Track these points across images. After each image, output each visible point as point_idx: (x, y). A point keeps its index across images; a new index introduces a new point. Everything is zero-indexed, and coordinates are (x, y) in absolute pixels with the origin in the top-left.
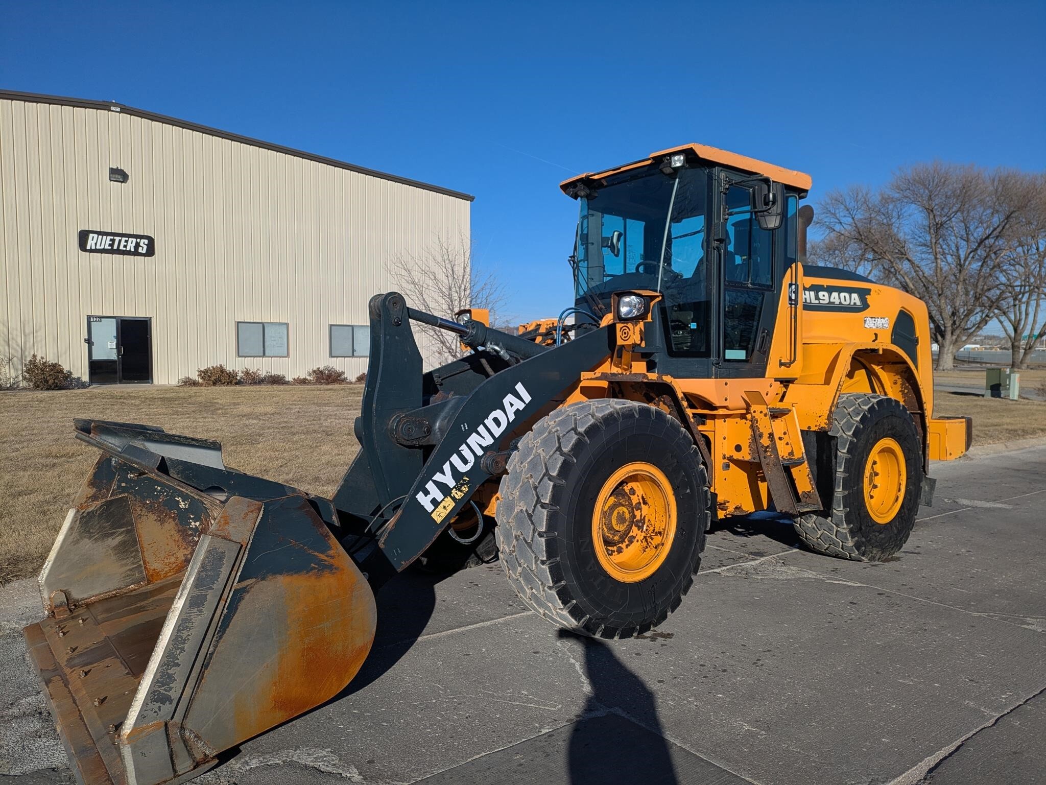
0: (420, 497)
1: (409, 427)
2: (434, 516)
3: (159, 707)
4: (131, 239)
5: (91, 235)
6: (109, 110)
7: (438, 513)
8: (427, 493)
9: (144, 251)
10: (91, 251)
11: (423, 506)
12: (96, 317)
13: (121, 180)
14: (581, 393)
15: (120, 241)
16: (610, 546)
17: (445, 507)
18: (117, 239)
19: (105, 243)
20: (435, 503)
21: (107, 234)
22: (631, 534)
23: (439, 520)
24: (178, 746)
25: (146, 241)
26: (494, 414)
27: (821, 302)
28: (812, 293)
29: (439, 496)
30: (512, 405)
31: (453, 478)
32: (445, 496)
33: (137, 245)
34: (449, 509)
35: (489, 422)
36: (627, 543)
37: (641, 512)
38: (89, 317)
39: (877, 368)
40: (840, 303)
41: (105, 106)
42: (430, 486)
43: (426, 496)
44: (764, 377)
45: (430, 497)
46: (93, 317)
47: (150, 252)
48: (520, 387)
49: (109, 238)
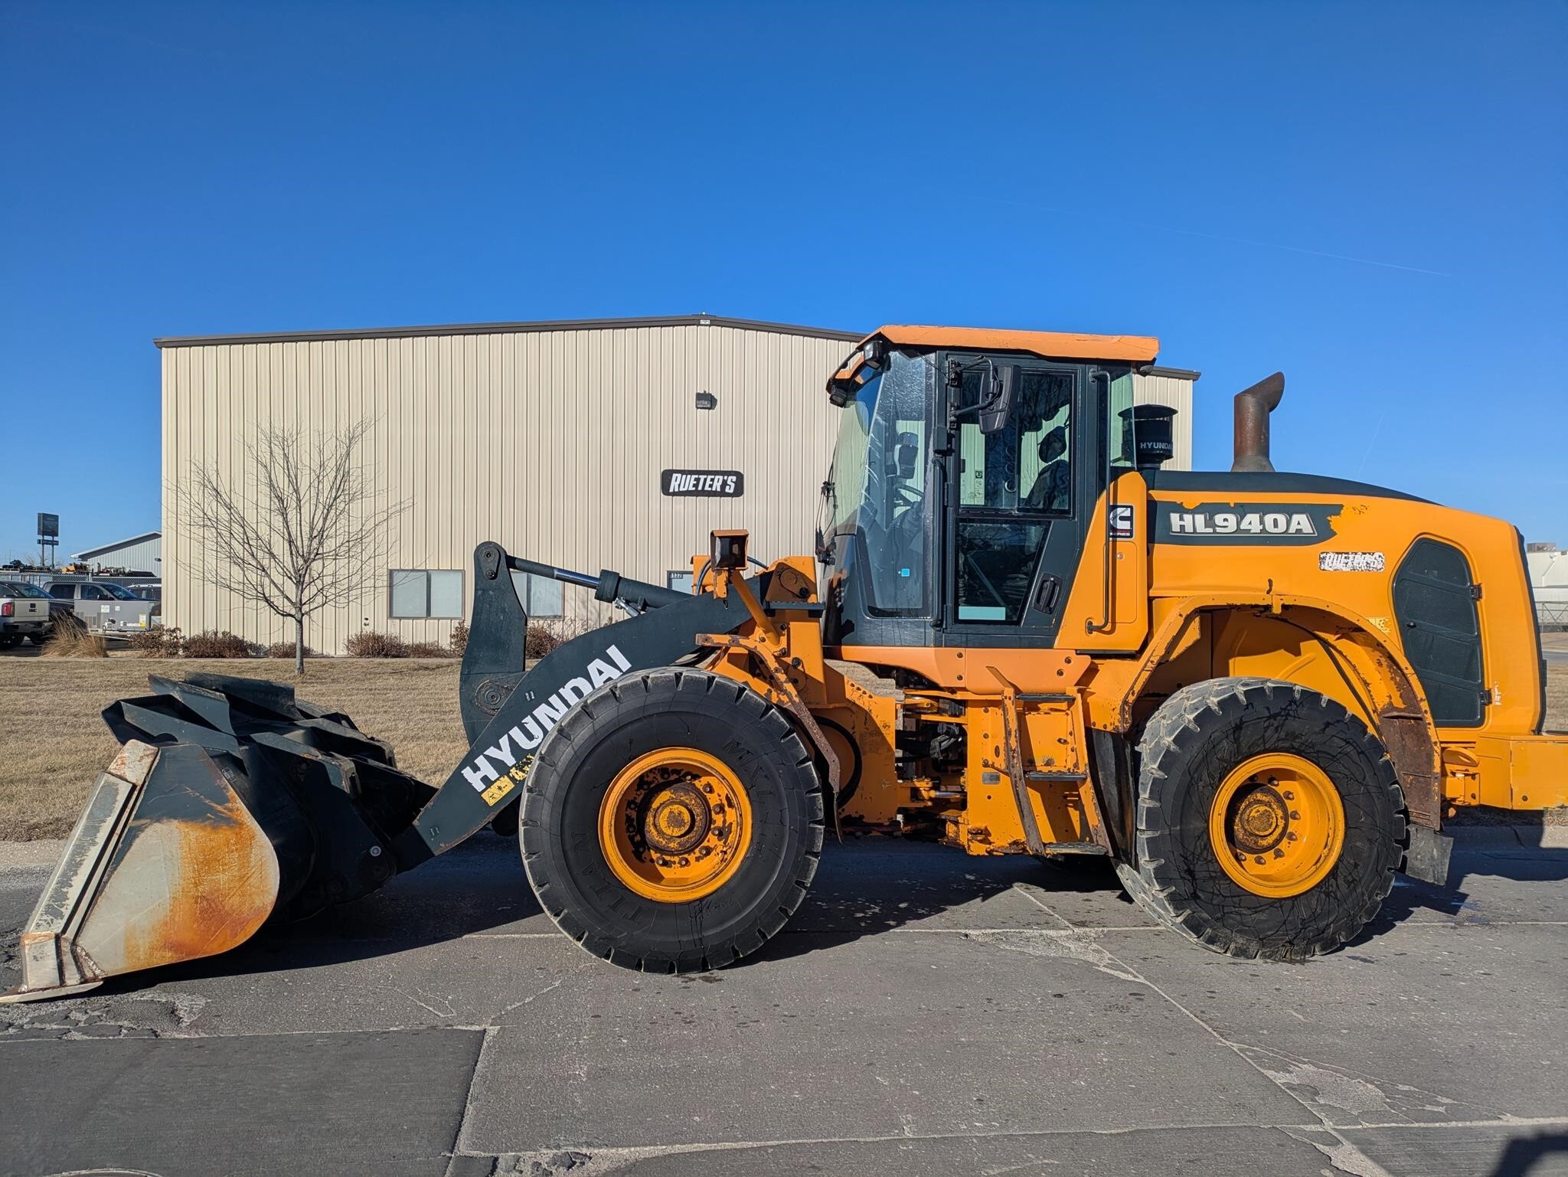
0: (467, 772)
1: (494, 694)
2: (485, 796)
3: (52, 920)
4: (717, 477)
5: (675, 475)
6: (699, 325)
7: (490, 794)
8: (476, 769)
9: (731, 491)
10: (674, 494)
11: (470, 784)
12: (677, 572)
13: (709, 406)
14: (729, 661)
15: (705, 480)
16: (666, 855)
17: (500, 788)
18: (702, 477)
19: (689, 483)
20: (486, 780)
21: (691, 472)
22: (705, 843)
23: (491, 802)
24: (68, 958)
25: (734, 478)
26: (572, 683)
27: (1218, 530)
28: (1200, 519)
29: (493, 775)
30: (601, 673)
31: (512, 754)
32: (501, 775)
33: (725, 483)
34: (506, 791)
35: (566, 691)
36: (698, 854)
37: (724, 817)
38: (670, 573)
39: (1331, 638)
40: (1264, 530)
41: (694, 321)
42: (480, 761)
43: (475, 772)
44: (1051, 646)
45: (480, 774)
46: (674, 572)
47: (739, 491)
48: (613, 652)
49: (694, 477)
